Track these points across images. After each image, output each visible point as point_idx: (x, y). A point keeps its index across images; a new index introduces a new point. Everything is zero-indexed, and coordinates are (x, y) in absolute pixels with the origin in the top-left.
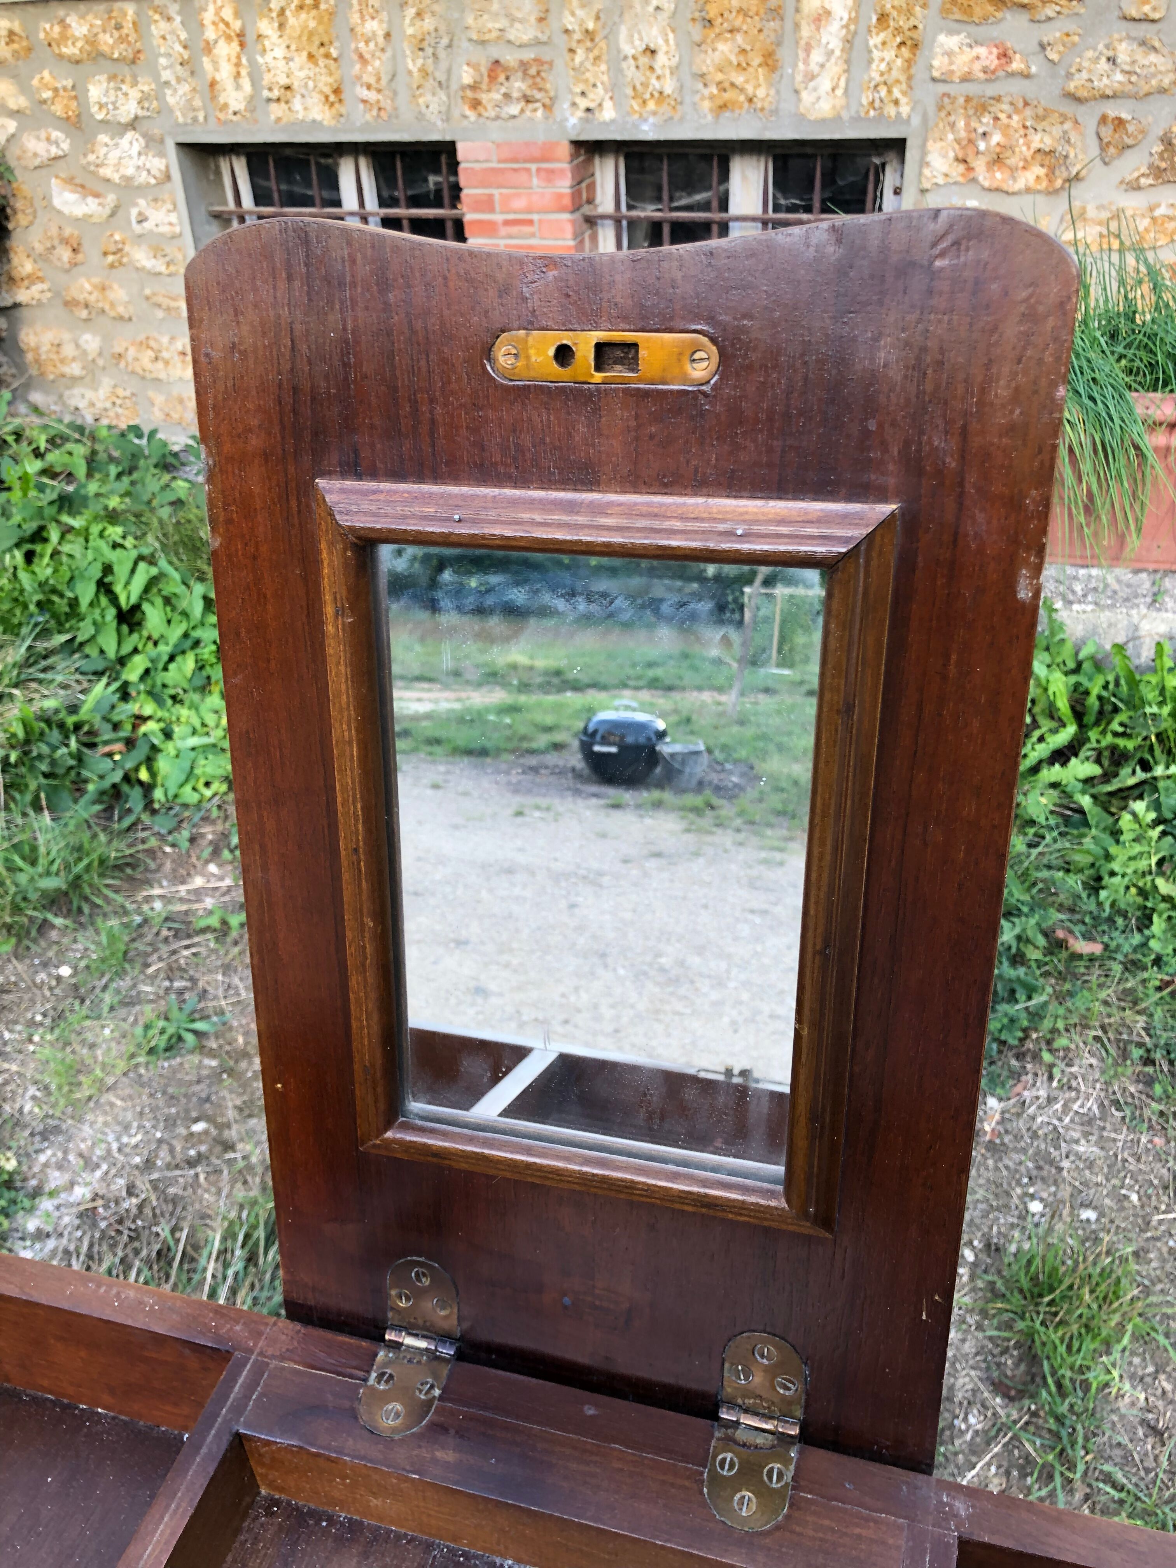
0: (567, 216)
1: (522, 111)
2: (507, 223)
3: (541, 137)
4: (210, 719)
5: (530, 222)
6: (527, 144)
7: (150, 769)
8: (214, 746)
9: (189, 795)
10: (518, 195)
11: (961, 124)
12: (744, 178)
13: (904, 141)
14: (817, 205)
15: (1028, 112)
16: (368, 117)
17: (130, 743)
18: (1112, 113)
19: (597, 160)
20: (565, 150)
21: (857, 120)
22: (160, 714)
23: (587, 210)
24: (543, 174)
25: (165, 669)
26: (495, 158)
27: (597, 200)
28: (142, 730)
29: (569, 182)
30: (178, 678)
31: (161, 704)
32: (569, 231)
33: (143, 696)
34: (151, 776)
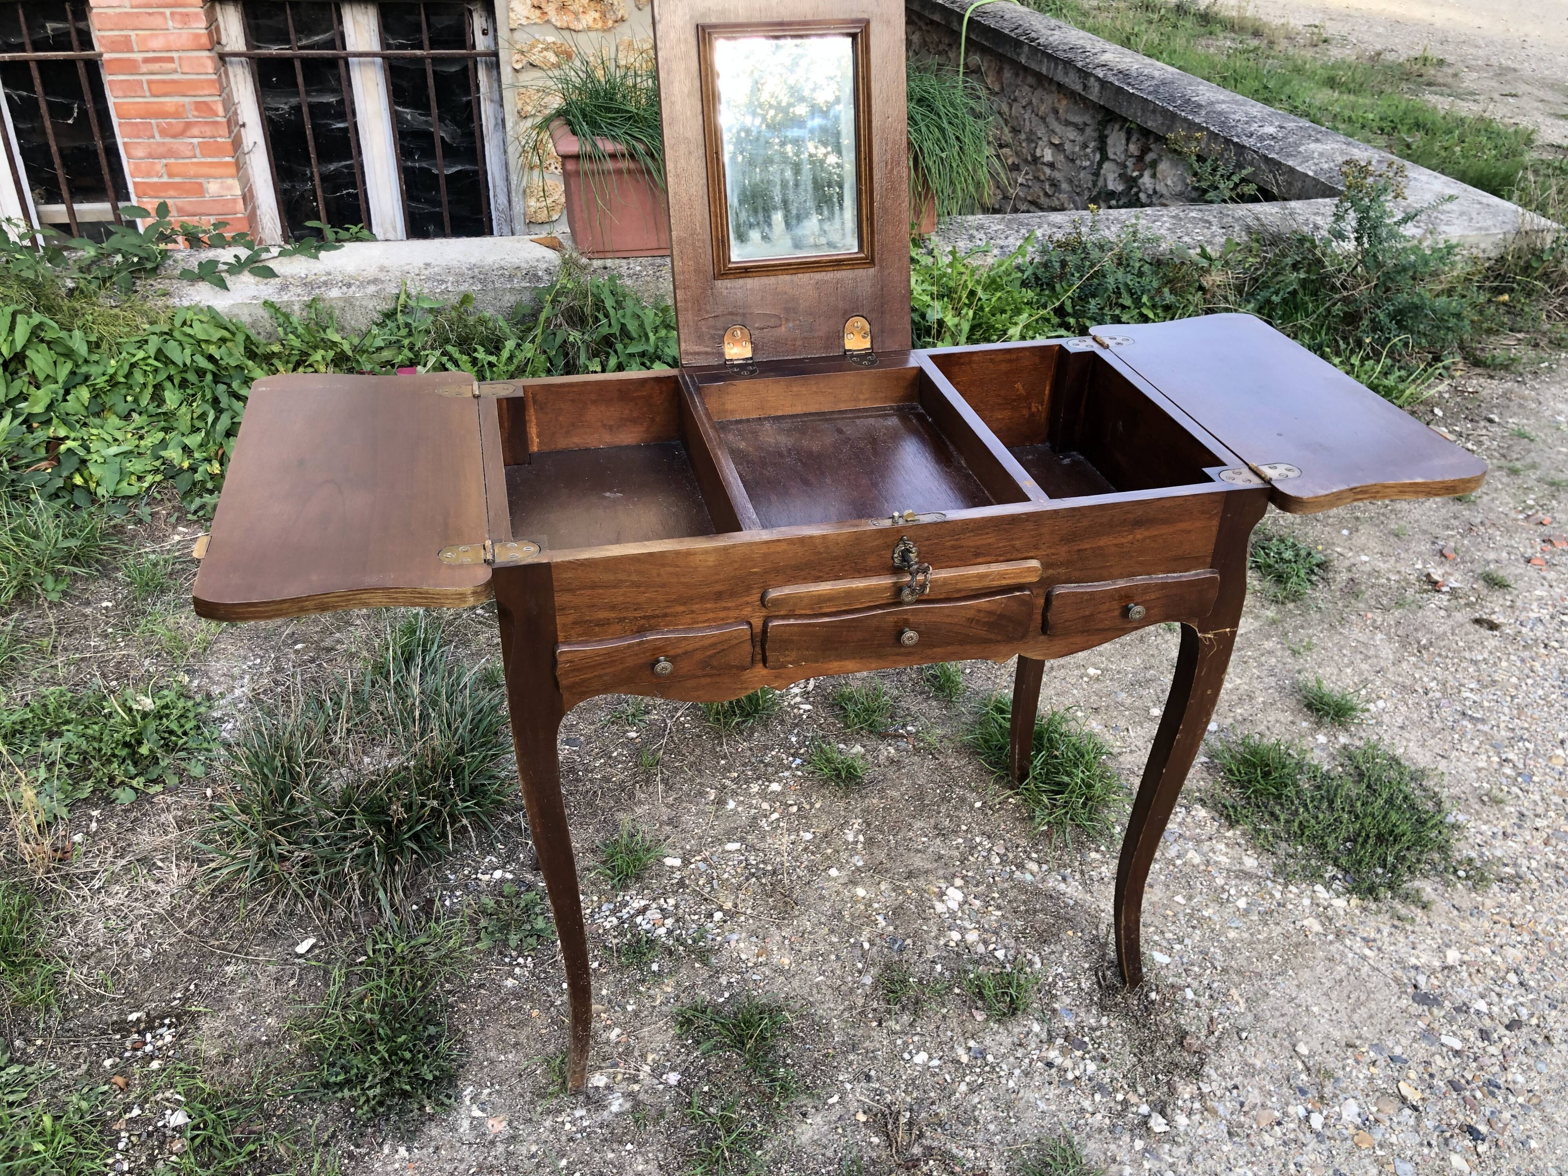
0: (207, 53)
2: (146, 60)
4: (119, 435)
5: (171, 60)
7: (82, 475)
8: (131, 452)
9: (125, 489)
10: (156, 36)
12: (355, 22)
14: (426, 43)
17: (57, 460)
19: (218, 7)
22: (72, 435)
23: (218, 48)
24: (177, 17)
25: (65, 400)
26: (127, 4)
27: (224, 42)
28: (63, 448)
29: (203, 24)
30: (78, 406)
31: (71, 428)
32: (210, 66)
33: (55, 421)
34: (86, 481)
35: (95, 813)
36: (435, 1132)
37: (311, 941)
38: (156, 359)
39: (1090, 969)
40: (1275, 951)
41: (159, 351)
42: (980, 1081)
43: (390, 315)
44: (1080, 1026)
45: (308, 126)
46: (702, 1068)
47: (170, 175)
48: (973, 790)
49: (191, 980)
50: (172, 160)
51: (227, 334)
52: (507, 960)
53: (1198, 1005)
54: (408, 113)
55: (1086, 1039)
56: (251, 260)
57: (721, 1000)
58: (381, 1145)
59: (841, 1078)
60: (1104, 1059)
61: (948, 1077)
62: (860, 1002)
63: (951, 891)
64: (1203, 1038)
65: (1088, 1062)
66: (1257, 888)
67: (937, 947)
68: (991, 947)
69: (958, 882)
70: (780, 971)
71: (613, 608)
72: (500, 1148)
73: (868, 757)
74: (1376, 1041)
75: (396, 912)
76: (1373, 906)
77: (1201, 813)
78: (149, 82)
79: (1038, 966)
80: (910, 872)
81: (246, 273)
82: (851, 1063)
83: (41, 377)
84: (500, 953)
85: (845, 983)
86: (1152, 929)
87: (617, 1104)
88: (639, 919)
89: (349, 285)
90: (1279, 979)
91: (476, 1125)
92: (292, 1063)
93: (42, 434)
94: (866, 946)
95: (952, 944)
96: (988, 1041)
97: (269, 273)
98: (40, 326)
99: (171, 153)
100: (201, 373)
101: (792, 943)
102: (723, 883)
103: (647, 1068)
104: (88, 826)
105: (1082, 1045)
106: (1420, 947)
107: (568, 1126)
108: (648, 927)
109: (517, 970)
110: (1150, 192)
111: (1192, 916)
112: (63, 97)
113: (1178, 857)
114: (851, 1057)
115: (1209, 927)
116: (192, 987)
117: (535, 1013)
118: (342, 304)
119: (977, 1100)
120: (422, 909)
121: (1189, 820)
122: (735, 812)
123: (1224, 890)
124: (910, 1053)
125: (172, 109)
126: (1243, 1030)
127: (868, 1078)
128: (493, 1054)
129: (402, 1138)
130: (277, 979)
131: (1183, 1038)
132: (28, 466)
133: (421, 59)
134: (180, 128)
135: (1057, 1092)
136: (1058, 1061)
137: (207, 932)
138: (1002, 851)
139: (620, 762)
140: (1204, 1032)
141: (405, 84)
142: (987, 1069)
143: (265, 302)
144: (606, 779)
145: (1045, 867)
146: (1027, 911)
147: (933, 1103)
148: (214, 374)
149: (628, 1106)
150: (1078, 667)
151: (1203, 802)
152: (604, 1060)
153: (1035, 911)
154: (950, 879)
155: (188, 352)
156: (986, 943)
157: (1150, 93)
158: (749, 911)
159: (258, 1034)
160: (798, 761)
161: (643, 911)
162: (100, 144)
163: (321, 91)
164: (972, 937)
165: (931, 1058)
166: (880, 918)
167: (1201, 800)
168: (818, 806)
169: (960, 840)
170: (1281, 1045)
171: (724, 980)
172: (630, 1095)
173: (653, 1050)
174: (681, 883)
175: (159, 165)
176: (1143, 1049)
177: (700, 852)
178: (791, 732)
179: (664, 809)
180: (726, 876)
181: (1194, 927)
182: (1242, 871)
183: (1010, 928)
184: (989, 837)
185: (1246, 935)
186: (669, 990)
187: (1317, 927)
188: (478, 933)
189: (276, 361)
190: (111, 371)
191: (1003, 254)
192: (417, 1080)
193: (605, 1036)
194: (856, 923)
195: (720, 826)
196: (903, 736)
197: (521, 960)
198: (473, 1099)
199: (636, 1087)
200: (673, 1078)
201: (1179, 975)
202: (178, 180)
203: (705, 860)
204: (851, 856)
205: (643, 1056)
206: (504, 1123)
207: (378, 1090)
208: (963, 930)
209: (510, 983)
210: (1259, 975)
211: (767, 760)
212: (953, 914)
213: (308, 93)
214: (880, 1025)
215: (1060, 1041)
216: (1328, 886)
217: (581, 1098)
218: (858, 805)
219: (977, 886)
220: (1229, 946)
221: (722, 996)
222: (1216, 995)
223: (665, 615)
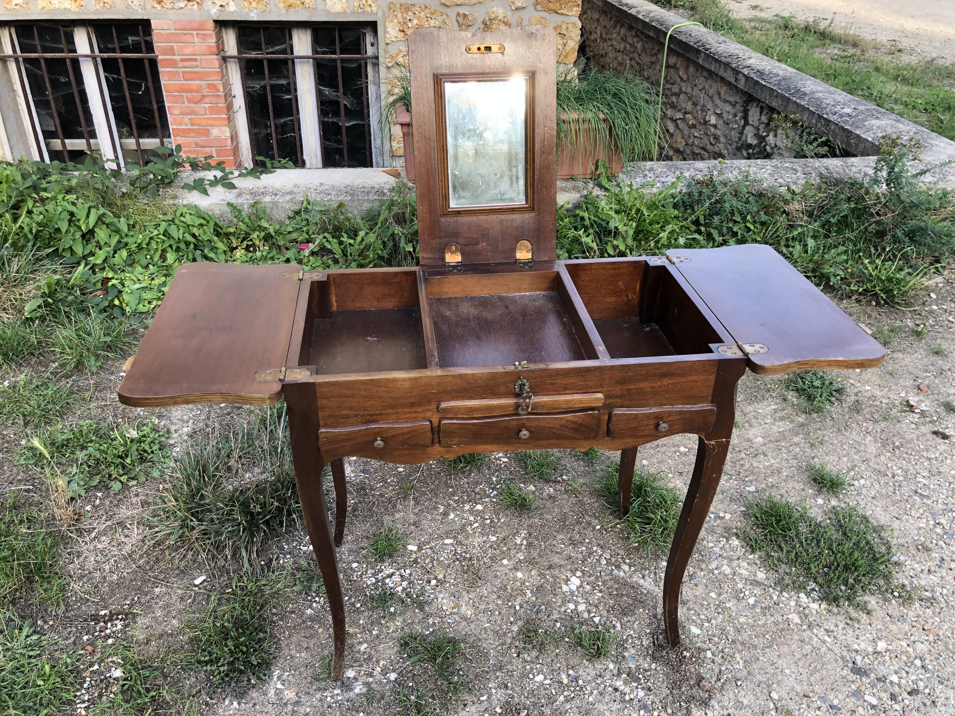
0: (215, 57)
1: (186, 5)
2: (182, 60)
3: (198, 19)
4: (141, 277)
5: (196, 60)
6: (190, 22)
7: (119, 300)
8: (146, 287)
9: (141, 308)
10: (188, 46)
11: (400, 15)
12: (299, 39)
13: (375, 23)
14: (338, 51)
15: (427, 11)
16: (98, 7)
17: (106, 291)
18: (461, 12)
19: (224, 30)
20: (211, 25)
21: (353, 13)
22: (116, 276)
23: (222, 53)
24: (200, 36)
25: (114, 257)
26: (173, 28)
27: (226, 49)
28: (110, 284)
29: (214, 40)
30: (120, 260)
31: (116, 272)
32: (217, 64)
33: (107, 269)
34: (121, 303)
35: (99, 494)
36: (255, 694)
37: (203, 578)
38: (164, 235)
39: (650, 633)
40: (768, 632)
41: (166, 231)
42: (573, 695)
43: (298, 213)
44: (638, 668)
45: (269, 97)
46: (410, 672)
47: (192, 125)
48: (596, 518)
49: (136, 594)
50: (193, 116)
51: (204, 222)
52: (309, 598)
53: (713, 662)
54: (326, 91)
55: (641, 676)
56: (224, 178)
57: (427, 633)
58: (224, 699)
59: (490, 686)
60: (649, 689)
61: (553, 691)
62: (509, 641)
63: (573, 579)
64: (713, 682)
65: (640, 690)
66: (763, 592)
67: (559, 612)
68: (592, 615)
69: (579, 574)
70: (464, 618)
71: (351, 409)
72: (290, 707)
73: (537, 493)
74: (823, 695)
75: (251, 565)
76: (835, 610)
77: (735, 542)
78: (183, 72)
79: (619, 628)
80: (551, 565)
81: (220, 186)
82: (497, 677)
83: (102, 243)
84: (306, 594)
85: (501, 629)
86: (692, 612)
87: (359, 688)
88: (387, 581)
89: (276, 195)
90: (767, 650)
91: (278, 693)
92: (182, 647)
93: (100, 276)
94: (518, 608)
95: (569, 611)
96: (580, 673)
97: (232, 186)
98: (104, 215)
99: (193, 112)
100: (187, 244)
101: (474, 602)
102: (440, 563)
103: (379, 669)
104: (94, 502)
105: (638, 680)
106: (862, 638)
107: (329, 699)
108: (392, 585)
109: (314, 605)
110: (773, 145)
111: (719, 606)
112: (137, 79)
113: (716, 569)
114: (498, 674)
115: (728, 613)
116: (136, 599)
117: (320, 630)
118: (271, 205)
119: (569, 707)
120: (266, 564)
121: (727, 546)
122: (453, 521)
123: (741, 592)
124: (533, 674)
125: (195, 88)
126: (739, 680)
127: (506, 687)
128: (293, 652)
129: (236, 696)
130: (181, 598)
131: (701, 681)
132: (91, 293)
133: (335, 60)
134: (199, 98)
135: (618, 707)
136: (621, 688)
137: (148, 567)
138: (608, 557)
139: (391, 486)
140: (714, 679)
141: (326, 74)
142: (578, 688)
143: (228, 203)
144: (382, 495)
145: (633, 569)
146: (617, 595)
147: (542, 706)
148: (195, 244)
149: (364, 690)
150: (674, 446)
151: (738, 536)
152: (355, 662)
153: (622, 595)
154: (573, 572)
155: (181, 231)
156: (589, 612)
157: (775, 85)
158: (452, 581)
159: (167, 629)
160: (495, 492)
161: (390, 576)
162: (155, 106)
163: (278, 78)
164: (582, 608)
165: (545, 679)
166: (528, 592)
167: (737, 534)
168: (502, 520)
169: (584, 548)
170: (762, 692)
171: (431, 621)
172: (367, 684)
173: (384, 659)
174: (415, 561)
175: (187, 119)
176: (675, 685)
177: (429, 543)
178: (493, 474)
179: (412, 516)
180: (442, 559)
181: (719, 613)
182: (755, 581)
183: (605, 604)
184: (602, 548)
185: (751, 621)
186: (399, 624)
187: (797, 620)
188: (295, 580)
189: (231, 237)
190: (139, 241)
191: (663, 186)
192: (248, 663)
193: (358, 648)
194: (514, 593)
195: (443, 528)
196: (559, 482)
197: (317, 599)
198: (279, 678)
199: (371, 680)
200: (393, 676)
201: (705, 642)
202: (196, 127)
203: (431, 548)
204: (517, 553)
205: (378, 662)
206: (294, 694)
207: (226, 668)
208: (577, 603)
209: (309, 611)
210: (755, 647)
211: (477, 490)
212: (572, 593)
213: (270, 78)
214: (518, 656)
215: (624, 676)
216: (808, 595)
217: (339, 683)
218: (526, 522)
219: (589, 577)
220: (739, 627)
221: (428, 630)
222: (725, 657)
223: (381, 414)
